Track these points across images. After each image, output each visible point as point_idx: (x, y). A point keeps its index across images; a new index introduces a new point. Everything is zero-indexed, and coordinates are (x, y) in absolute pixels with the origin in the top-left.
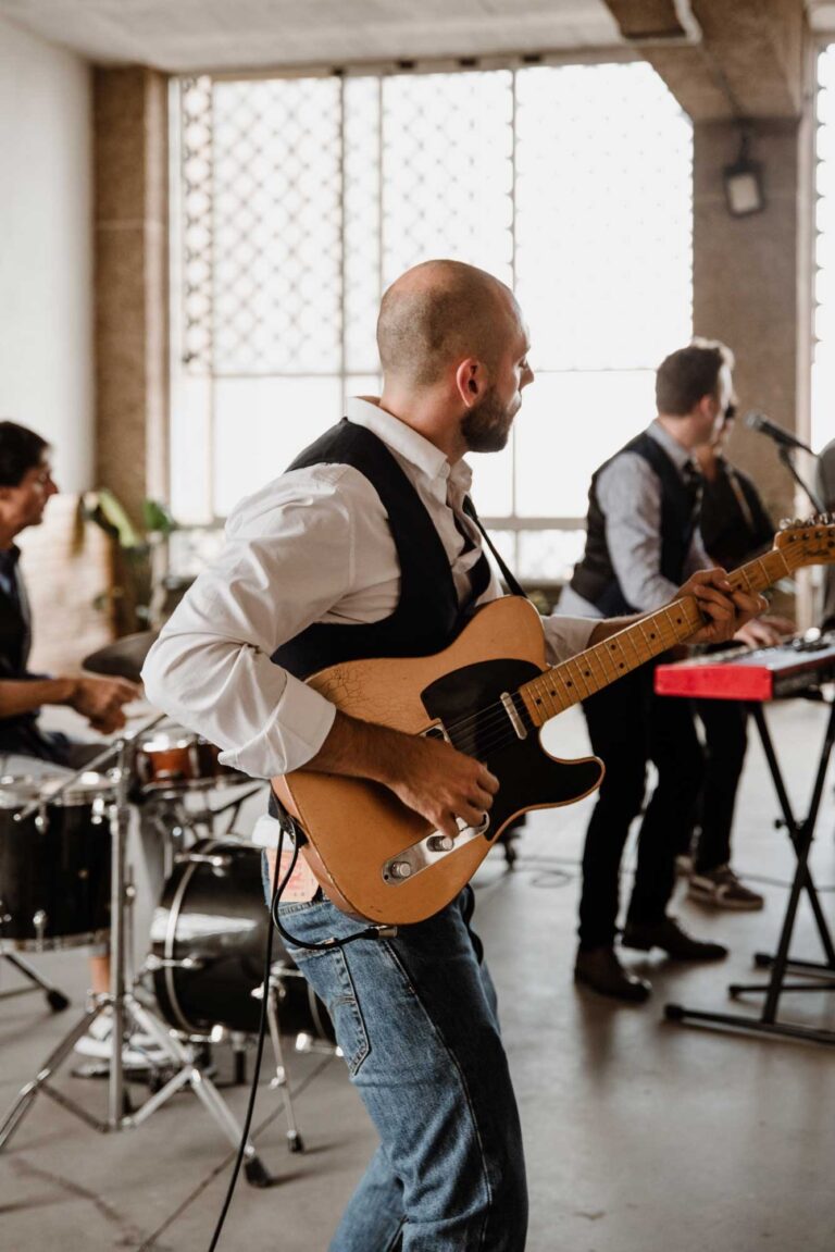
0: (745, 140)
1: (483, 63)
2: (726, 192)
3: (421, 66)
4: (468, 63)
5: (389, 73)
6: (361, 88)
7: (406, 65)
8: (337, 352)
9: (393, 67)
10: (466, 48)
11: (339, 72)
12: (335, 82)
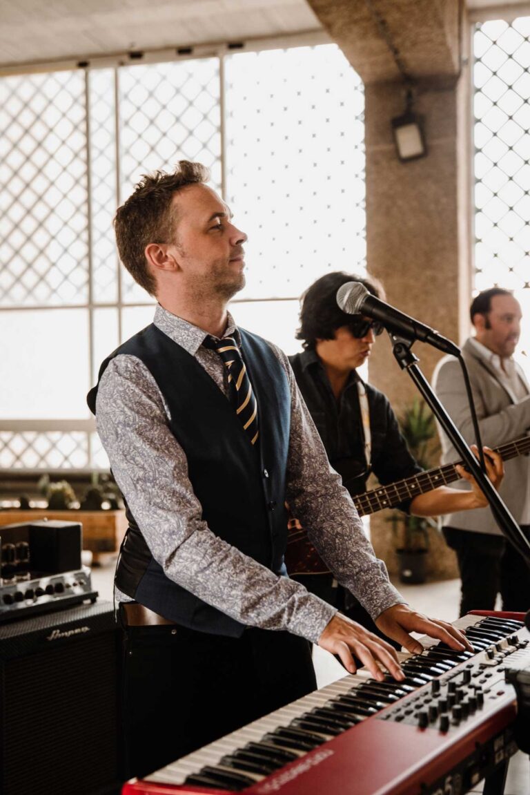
0: (409, 95)
1: (196, 51)
2: (394, 141)
3: (146, 56)
4: (185, 51)
5: (122, 64)
6: (101, 78)
7: (136, 56)
8: (85, 290)
9: (126, 58)
10: (183, 39)
11: (83, 65)
12: (81, 72)
